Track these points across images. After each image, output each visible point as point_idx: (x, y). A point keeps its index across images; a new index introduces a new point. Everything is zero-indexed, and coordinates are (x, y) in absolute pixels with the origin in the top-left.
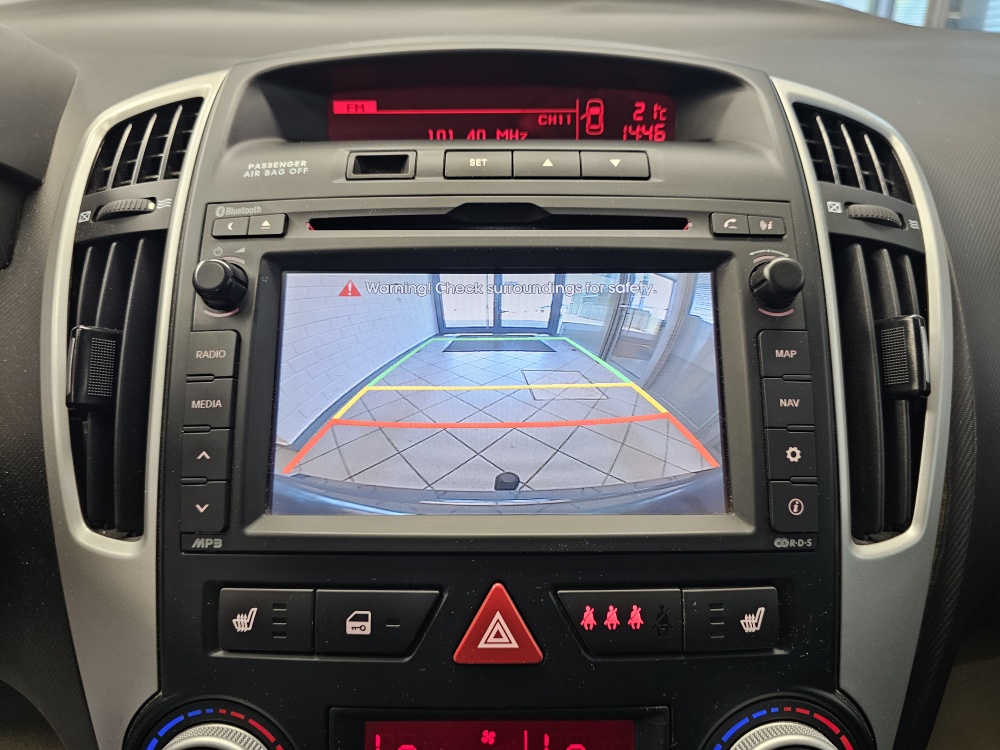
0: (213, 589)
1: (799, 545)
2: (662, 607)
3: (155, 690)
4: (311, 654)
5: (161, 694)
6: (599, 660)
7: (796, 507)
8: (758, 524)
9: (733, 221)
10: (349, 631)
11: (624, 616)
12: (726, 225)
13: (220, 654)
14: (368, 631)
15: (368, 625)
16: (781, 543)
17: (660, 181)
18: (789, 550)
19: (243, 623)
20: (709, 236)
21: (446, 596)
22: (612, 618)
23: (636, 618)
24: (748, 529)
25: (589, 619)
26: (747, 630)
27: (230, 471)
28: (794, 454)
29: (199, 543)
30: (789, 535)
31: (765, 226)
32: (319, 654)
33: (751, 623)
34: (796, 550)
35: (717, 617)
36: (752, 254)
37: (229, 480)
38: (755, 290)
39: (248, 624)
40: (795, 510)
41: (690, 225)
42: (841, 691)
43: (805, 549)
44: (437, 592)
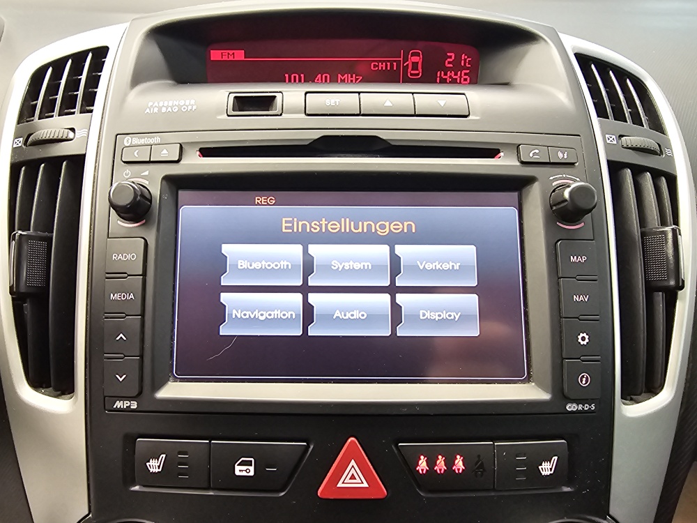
0: (130, 440)
1: (586, 409)
2: (479, 456)
3: (87, 513)
4: (208, 489)
5: (90, 515)
6: (430, 495)
7: (584, 379)
8: (554, 393)
9: (537, 151)
10: (237, 473)
11: (450, 463)
12: (531, 155)
13: (137, 488)
14: (252, 473)
15: (252, 468)
16: (571, 407)
17: (478, 118)
18: (578, 412)
19: (154, 466)
20: (518, 164)
21: (312, 447)
22: (441, 464)
23: (459, 464)
24: (545, 396)
25: (423, 465)
26: (543, 473)
27: (142, 349)
28: (583, 339)
29: (119, 404)
30: (578, 402)
31: (561, 156)
32: (214, 489)
33: (546, 469)
34: (583, 412)
35: (522, 463)
36: (551, 178)
37: (142, 356)
38: (554, 208)
39: (159, 467)
40: (584, 382)
41: (502, 154)
42: (610, 516)
43: (589, 411)
44: (305, 444)
